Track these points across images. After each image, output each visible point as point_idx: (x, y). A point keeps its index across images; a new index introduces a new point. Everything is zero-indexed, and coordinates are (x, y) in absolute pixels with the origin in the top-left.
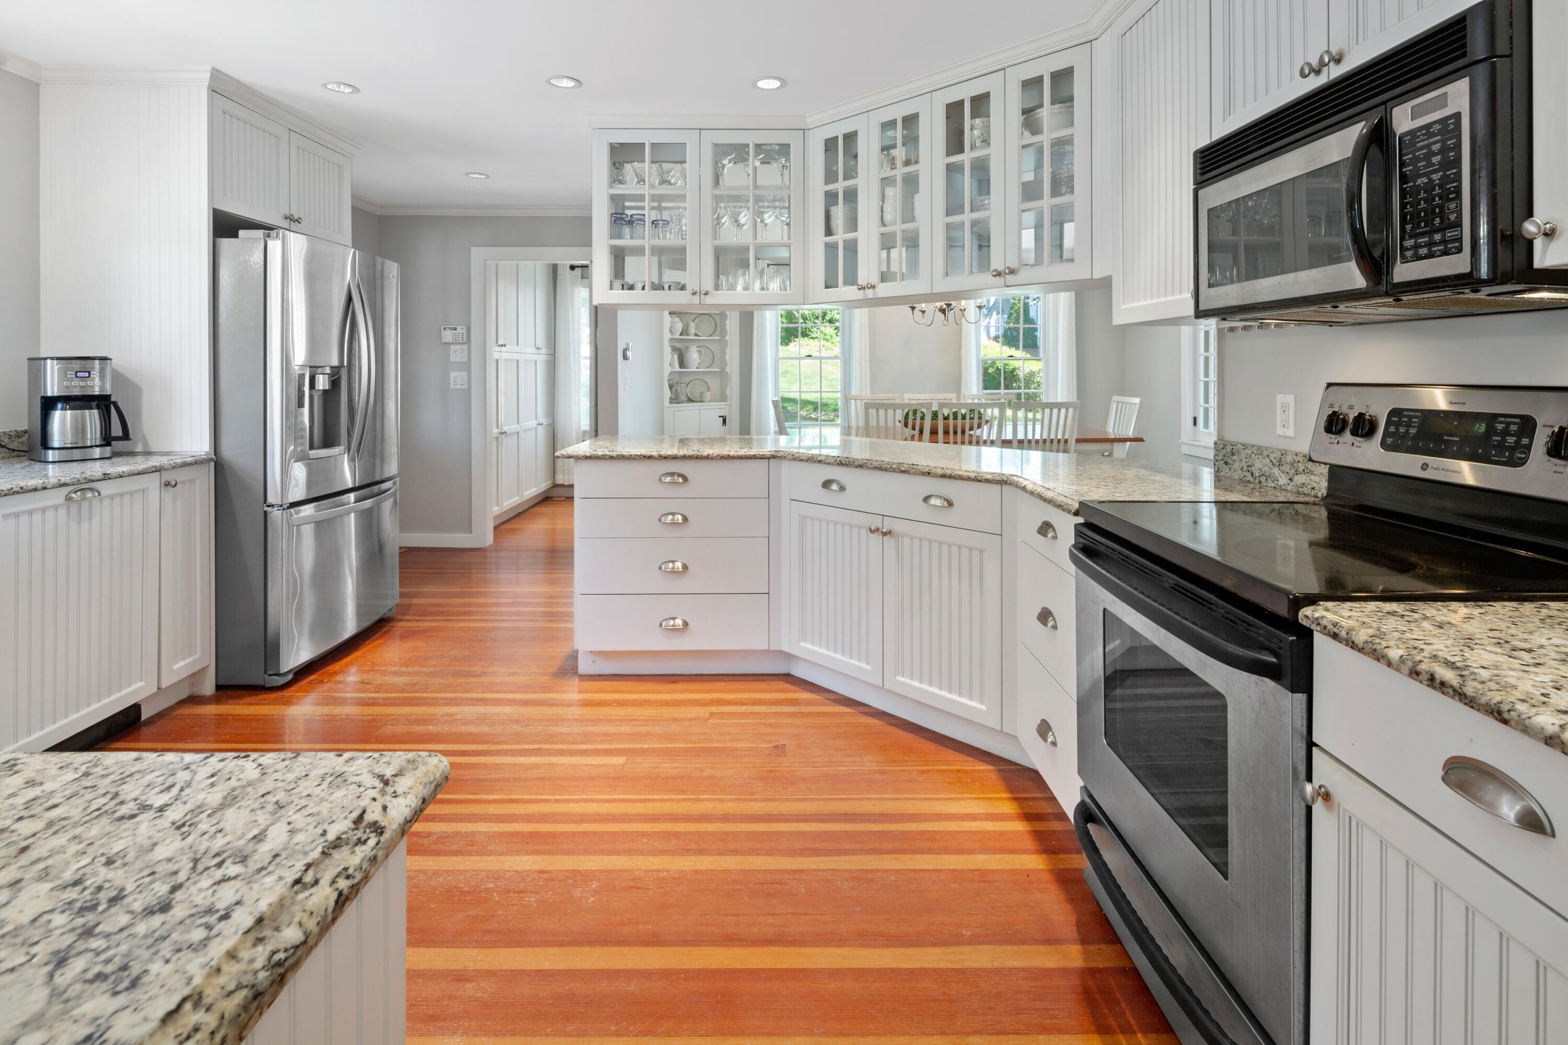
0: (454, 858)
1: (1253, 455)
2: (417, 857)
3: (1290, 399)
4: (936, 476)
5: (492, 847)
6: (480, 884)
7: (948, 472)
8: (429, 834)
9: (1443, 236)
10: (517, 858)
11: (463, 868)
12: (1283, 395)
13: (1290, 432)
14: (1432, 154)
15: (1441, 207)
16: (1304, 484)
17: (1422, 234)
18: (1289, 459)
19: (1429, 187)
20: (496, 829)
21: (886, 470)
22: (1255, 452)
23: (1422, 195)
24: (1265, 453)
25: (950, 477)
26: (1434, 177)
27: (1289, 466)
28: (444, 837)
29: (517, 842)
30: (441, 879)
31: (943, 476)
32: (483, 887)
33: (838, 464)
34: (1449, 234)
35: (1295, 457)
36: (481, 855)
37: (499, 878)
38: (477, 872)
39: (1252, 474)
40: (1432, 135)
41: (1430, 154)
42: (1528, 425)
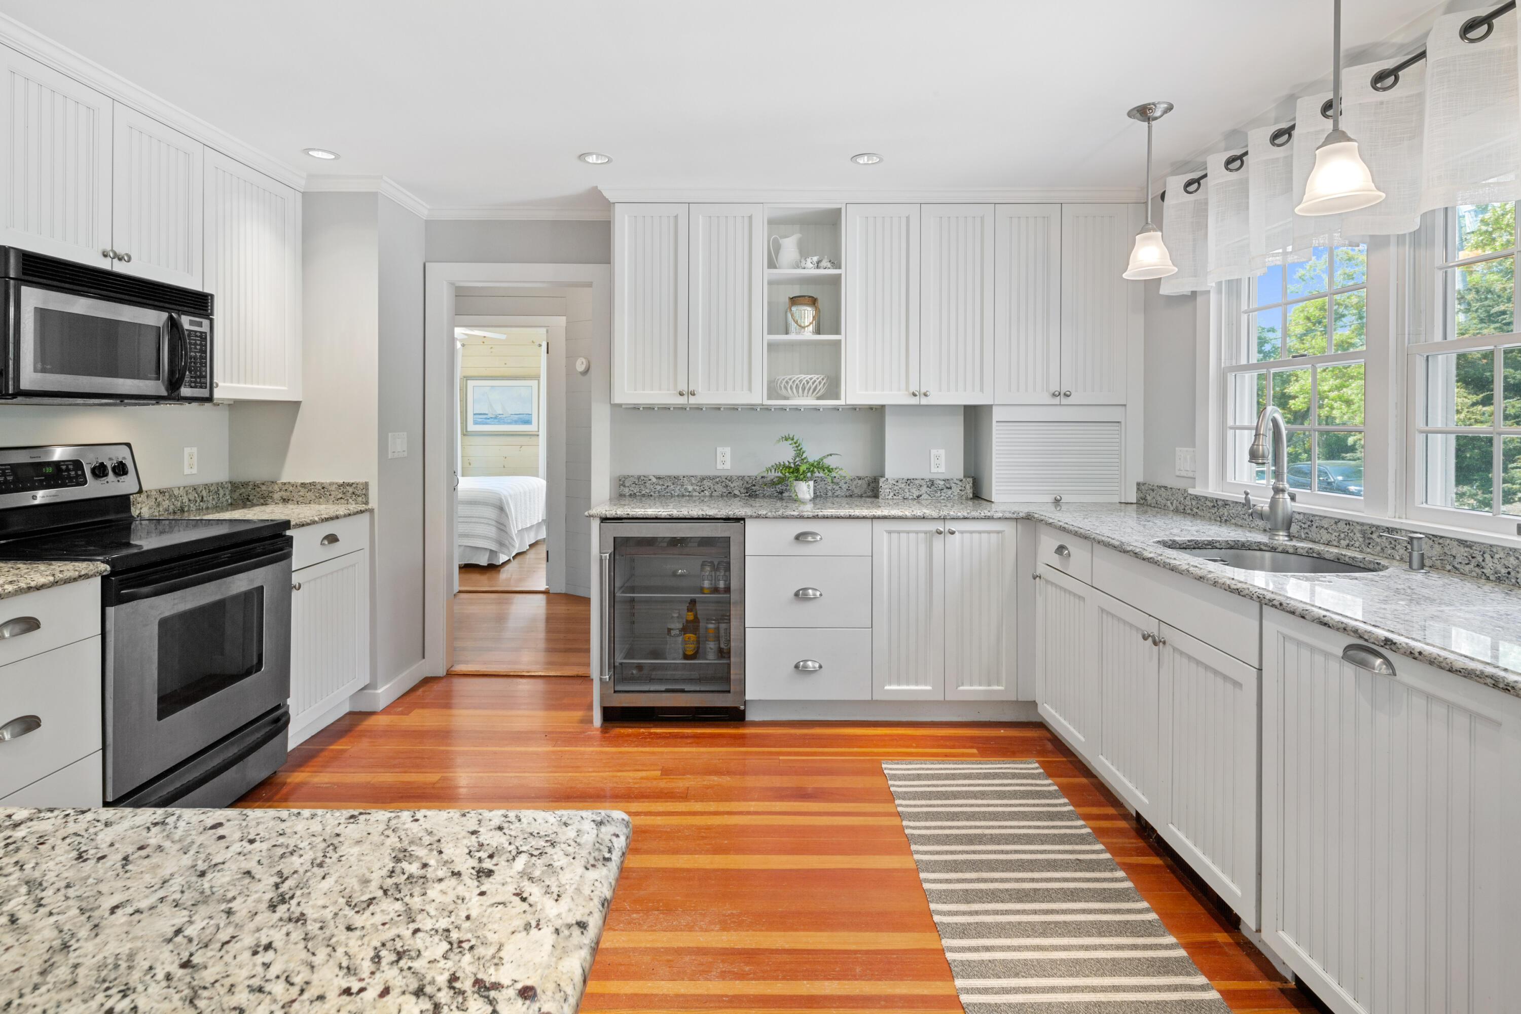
0: (682, 945)
2: (720, 946)
5: (647, 959)
6: (645, 917)
8: (723, 976)
10: (617, 945)
11: (668, 933)
15: (201, 369)
17: (193, 377)
19: (196, 358)
20: (650, 984)
26: (198, 354)
28: (703, 973)
29: (621, 965)
30: (683, 922)
32: (641, 915)
34: (201, 380)
36: (654, 949)
37: (630, 923)
38: (652, 929)
40: (196, 336)
41: (196, 344)
42: (77, 465)
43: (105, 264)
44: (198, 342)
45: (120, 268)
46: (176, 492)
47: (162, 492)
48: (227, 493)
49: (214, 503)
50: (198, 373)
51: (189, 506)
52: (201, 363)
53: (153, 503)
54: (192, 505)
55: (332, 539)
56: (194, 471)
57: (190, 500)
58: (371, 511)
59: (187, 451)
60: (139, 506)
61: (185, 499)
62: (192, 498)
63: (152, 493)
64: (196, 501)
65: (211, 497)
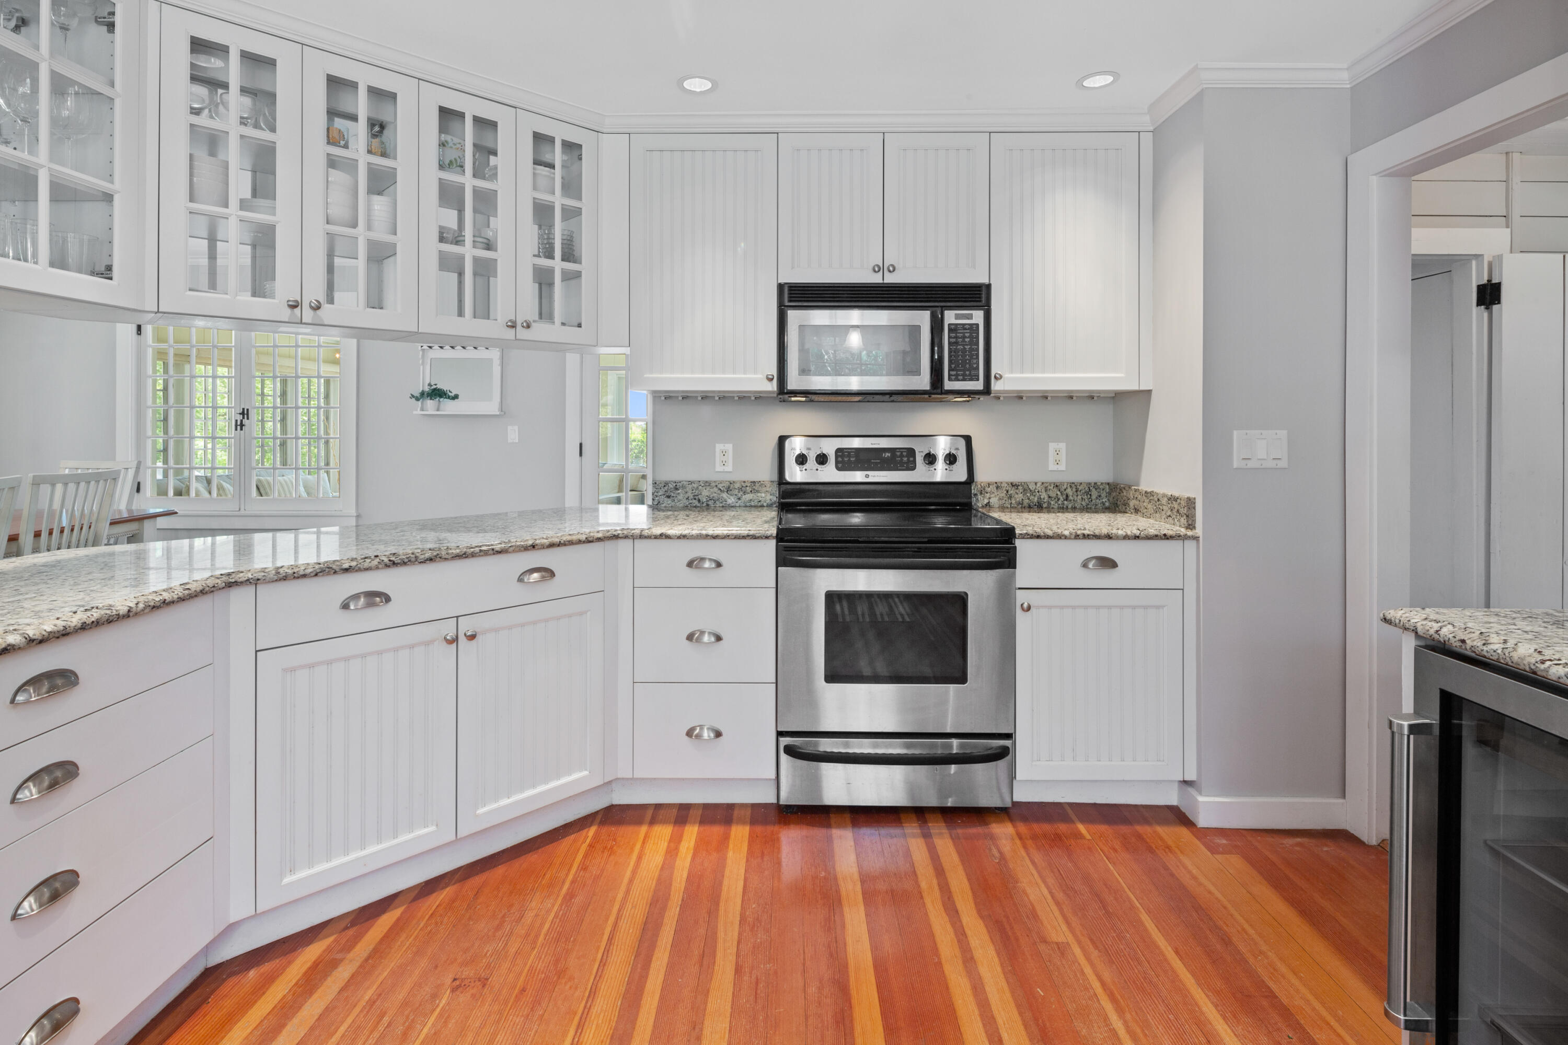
1: (700, 487)
3: (729, 447)
4: (543, 547)
7: (557, 540)
9: (970, 373)
12: (723, 445)
13: (729, 468)
14: (966, 337)
15: (970, 360)
16: (751, 500)
17: (960, 370)
18: (737, 486)
19: (964, 351)
21: (473, 555)
22: (703, 485)
23: (960, 353)
24: (714, 484)
25: (559, 545)
26: (966, 347)
27: (737, 491)
31: (552, 545)
33: (387, 566)
34: (973, 372)
35: (743, 484)
39: (699, 501)
40: (966, 329)
41: (964, 337)
42: (911, 452)
43: (876, 279)
44: (967, 335)
45: (890, 279)
46: (1032, 487)
47: (1013, 485)
48: (1104, 495)
49: (1084, 503)
50: (968, 366)
51: (1049, 503)
52: (971, 356)
53: (1003, 495)
54: (1052, 503)
55: (1107, 563)
56: (1062, 467)
57: (1050, 497)
58: (1196, 538)
59: (1052, 446)
60: (988, 495)
61: (1044, 495)
62: (1053, 495)
63: (1003, 485)
64: (1058, 499)
65: (1080, 497)
